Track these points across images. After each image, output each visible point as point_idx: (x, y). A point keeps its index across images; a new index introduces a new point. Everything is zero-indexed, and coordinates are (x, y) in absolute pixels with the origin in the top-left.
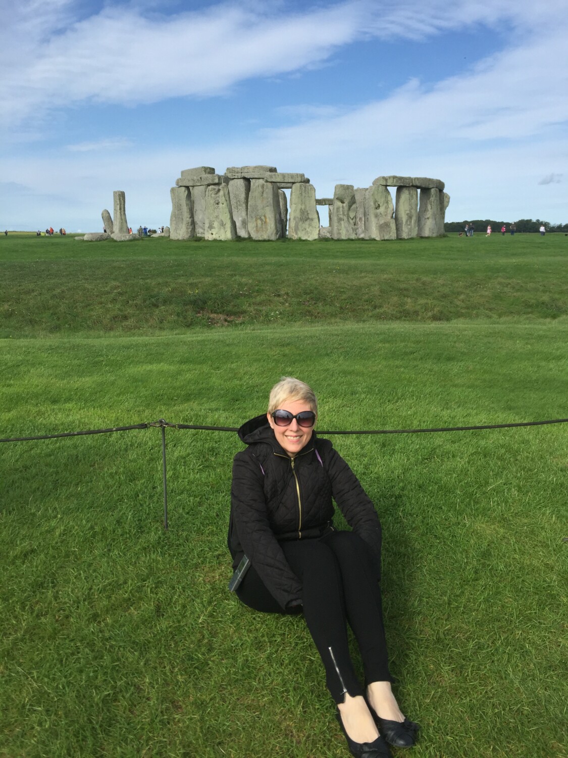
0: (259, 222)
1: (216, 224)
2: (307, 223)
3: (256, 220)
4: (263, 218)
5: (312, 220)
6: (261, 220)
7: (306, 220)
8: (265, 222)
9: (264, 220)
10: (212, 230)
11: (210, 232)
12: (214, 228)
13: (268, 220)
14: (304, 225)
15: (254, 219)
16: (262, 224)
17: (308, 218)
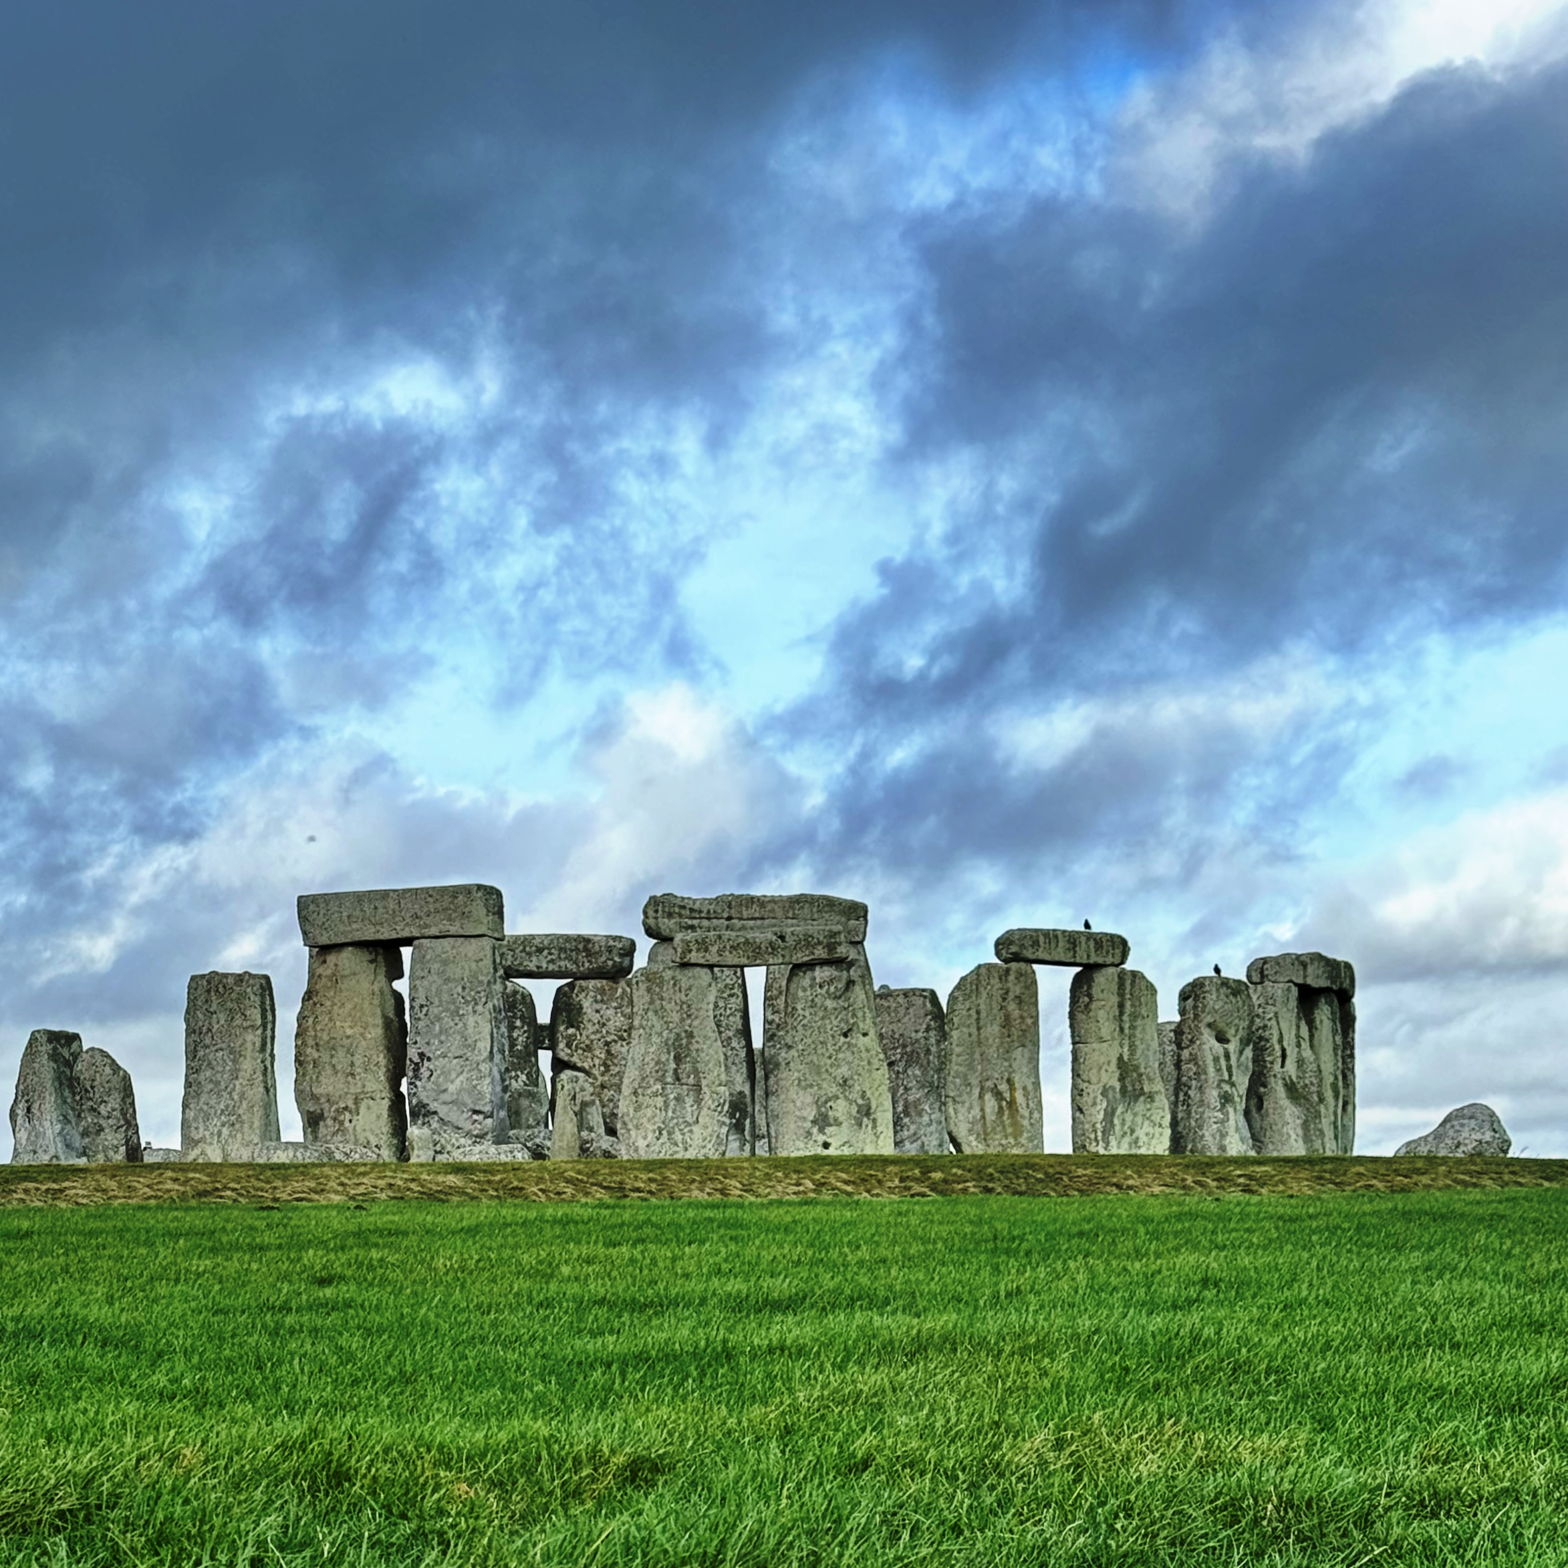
0: (990, 1103)
1: (840, 1109)
2: (1140, 1107)
3: (981, 1097)
4: (1003, 1087)
5: (1151, 1097)
6: (998, 1095)
7: (1136, 1098)
8: (1012, 1103)
9: (1007, 1095)
10: (828, 1130)
11: (821, 1138)
12: (838, 1123)
13: (1019, 1096)
14: (1129, 1117)
15: (976, 1091)
16: (1001, 1108)
17: (1142, 1093)
